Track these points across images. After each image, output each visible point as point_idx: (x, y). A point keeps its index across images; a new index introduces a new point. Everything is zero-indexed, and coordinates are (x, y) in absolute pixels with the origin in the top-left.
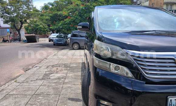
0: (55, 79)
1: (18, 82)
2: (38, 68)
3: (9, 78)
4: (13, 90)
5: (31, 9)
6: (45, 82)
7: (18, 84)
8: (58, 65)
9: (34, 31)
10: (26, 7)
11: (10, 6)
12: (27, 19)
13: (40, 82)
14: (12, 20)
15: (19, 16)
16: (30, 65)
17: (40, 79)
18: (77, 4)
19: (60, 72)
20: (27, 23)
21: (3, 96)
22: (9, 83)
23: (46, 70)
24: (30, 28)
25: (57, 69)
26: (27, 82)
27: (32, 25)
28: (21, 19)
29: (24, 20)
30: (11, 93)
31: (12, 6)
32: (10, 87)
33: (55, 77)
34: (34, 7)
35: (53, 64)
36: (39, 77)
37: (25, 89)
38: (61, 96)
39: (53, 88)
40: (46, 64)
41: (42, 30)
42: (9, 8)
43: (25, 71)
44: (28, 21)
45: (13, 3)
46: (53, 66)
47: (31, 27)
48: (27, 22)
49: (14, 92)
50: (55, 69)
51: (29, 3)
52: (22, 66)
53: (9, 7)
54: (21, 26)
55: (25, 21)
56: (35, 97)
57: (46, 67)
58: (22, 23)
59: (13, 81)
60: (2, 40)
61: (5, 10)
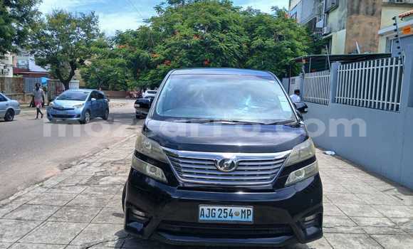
0: (107, 186)
1: (45, 188)
2: (86, 164)
3: (31, 181)
4: (34, 199)
5: (94, 36)
6: (89, 189)
7: (45, 190)
8: (123, 162)
9: (101, 82)
10: (84, 33)
11: (50, 30)
12: (86, 58)
13: (80, 189)
14: (53, 60)
15: (68, 51)
16: (74, 159)
17: (82, 185)
18: (185, 36)
19: (120, 174)
20: (85, 66)
21: (19, 205)
22: (31, 188)
23: (98, 170)
24: (92, 76)
25: (119, 168)
26: (60, 188)
27: (97, 70)
28: (72, 57)
29: (78, 60)
30: (31, 202)
31: (56, 30)
32: (30, 194)
33: (108, 183)
34: (100, 33)
35: (114, 160)
36: (82, 180)
37: (53, 198)
38: (105, 210)
39: (97, 199)
40: (103, 158)
41: (119, 81)
42: (47, 35)
43: (62, 170)
44: (87, 62)
45: (57, 24)
46: (113, 163)
47: (95, 73)
48: (84, 64)
49: (36, 201)
50: (115, 168)
51: (91, 25)
52: (59, 161)
53: (49, 33)
54: (72, 74)
55: (82, 62)
56: (65, 209)
57: (100, 164)
58: (74, 67)
59: (37, 185)
60: (30, 101)
61: (39, 38)
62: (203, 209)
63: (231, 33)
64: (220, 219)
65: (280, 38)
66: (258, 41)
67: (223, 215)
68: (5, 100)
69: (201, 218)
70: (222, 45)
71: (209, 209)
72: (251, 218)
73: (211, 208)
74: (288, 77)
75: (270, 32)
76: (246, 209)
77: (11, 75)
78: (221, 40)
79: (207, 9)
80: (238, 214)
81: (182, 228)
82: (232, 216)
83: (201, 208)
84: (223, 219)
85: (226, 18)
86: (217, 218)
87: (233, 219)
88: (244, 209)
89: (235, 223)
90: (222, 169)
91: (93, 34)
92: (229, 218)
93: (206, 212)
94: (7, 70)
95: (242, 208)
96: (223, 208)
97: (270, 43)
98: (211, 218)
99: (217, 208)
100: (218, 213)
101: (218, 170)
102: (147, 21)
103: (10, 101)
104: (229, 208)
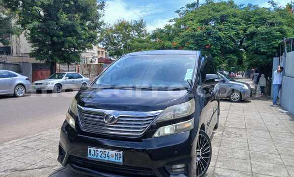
10: (137, 34)
11: (116, 33)
18: (194, 29)
42: (115, 37)
62: (90, 150)
63: (229, 24)
64: (101, 158)
65: (272, 24)
66: (252, 28)
67: (103, 155)
68: (82, 77)
69: (89, 156)
70: (221, 34)
71: (94, 150)
72: (121, 160)
73: (96, 149)
74: (278, 56)
75: (263, 21)
76: (119, 153)
77: (96, 62)
78: (220, 30)
79: (211, 9)
80: (113, 156)
81: (83, 162)
82: (109, 157)
83: (89, 149)
84: (103, 158)
85: (224, 13)
86: (99, 158)
87: (110, 160)
88: (117, 153)
89: (111, 162)
90: (106, 122)
91: (143, 34)
92: (107, 159)
93: (92, 152)
94: (94, 60)
95: (116, 152)
96: (103, 150)
97: (262, 29)
98: (95, 157)
99: (99, 150)
100: (100, 154)
101: (104, 122)
102: (171, 21)
103: (84, 78)
104: (107, 151)
